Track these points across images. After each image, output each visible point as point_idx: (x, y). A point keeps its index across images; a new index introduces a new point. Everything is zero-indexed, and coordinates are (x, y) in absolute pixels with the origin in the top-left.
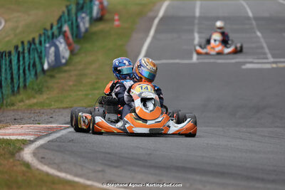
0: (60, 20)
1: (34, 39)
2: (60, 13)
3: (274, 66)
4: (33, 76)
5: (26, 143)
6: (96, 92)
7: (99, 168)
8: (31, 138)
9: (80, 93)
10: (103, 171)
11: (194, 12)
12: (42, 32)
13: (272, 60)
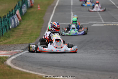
0: (15, 8)
1: (5, 16)
2: (15, 5)
3: (105, 25)
4: (5, 31)
5: (7, 58)
6: (32, 37)
7: (39, 67)
8: (9, 56)
9: (26, 37)
10: (41, 68)
11: (71, 4)
12: (8, 13)
13: (104, 22)
